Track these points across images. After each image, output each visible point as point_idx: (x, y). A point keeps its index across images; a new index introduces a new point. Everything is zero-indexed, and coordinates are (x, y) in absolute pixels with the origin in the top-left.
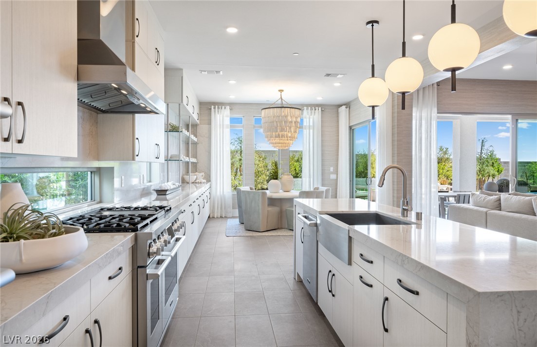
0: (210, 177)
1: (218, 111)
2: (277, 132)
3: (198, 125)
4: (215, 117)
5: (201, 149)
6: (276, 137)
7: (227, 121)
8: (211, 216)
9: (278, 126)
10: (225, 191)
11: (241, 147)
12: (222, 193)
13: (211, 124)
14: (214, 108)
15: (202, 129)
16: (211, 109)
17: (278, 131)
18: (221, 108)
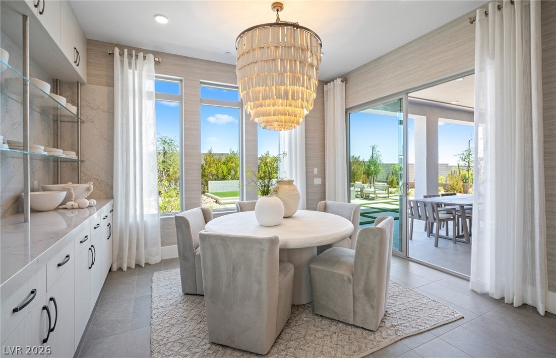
0: (112, 188)
1: (130, 64)
2: (283, 83)
3: (83, 84)
4: (122, 72)
5: (91, 134)
6: (279, 97)
7: (149, 85)
8: (115, 268)
9: (285, 71)
10: (145, 213)
11: (164, 148)
12: (138, 219)
13: (113, 87)
14: (121, 54)
15: (94, 93)
16: (112, 55)
17: (287, 81)
18: (137, 57)
